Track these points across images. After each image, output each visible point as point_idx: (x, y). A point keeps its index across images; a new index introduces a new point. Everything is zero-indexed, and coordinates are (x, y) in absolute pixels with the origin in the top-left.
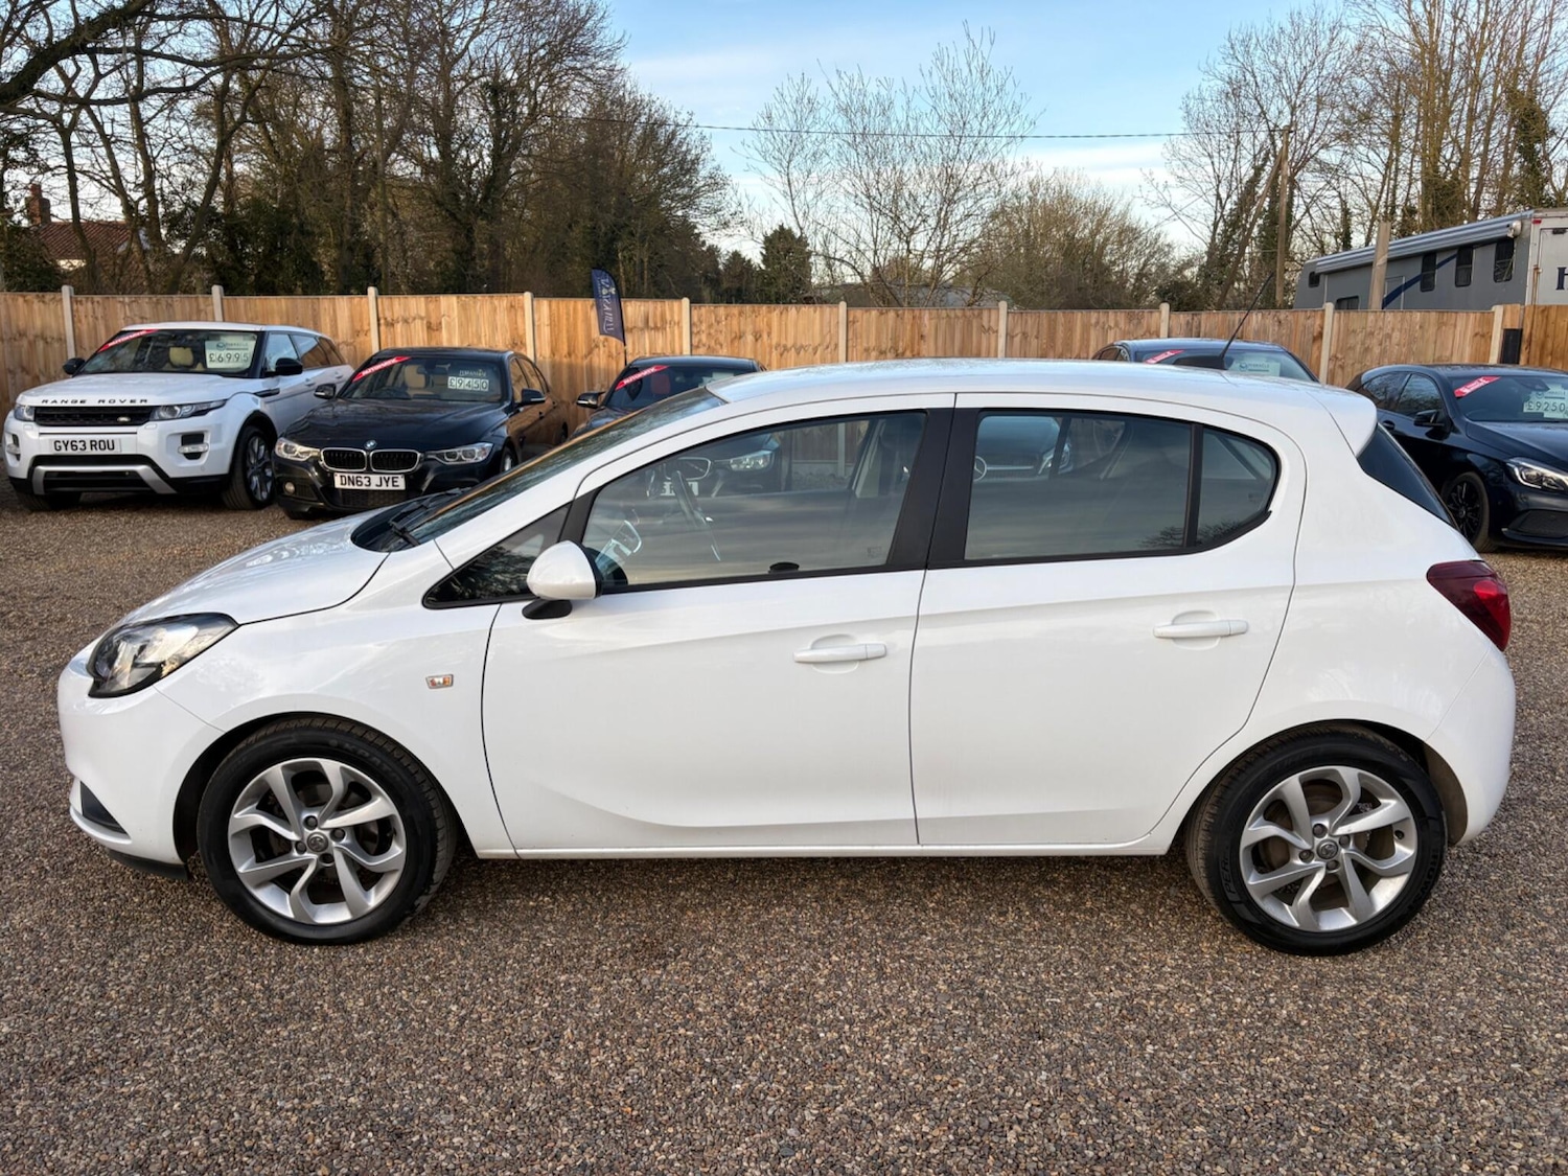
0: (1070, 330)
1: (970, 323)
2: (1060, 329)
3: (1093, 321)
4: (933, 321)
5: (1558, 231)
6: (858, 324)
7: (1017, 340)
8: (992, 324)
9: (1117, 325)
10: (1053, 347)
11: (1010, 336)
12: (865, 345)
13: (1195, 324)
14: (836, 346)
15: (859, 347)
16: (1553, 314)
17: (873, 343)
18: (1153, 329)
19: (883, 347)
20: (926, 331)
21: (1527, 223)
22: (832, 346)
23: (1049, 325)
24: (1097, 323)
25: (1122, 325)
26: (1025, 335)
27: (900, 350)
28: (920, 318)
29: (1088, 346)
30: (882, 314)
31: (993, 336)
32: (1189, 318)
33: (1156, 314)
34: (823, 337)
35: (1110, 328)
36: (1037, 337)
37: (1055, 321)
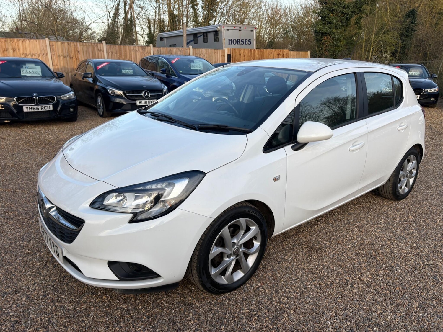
0: (126, 51)
1: (94, 48)
2: (123, 51)
3: (132, 49)
4: (82, 47)
5: (228, 30)
6: (54, 47)
7: (110, 54)
8: (102, 49)
9: (139, 50)
10: (122, 57)
11: (108, 53)
12: (58, 54)
13: (160, 50)
14: (47, 54)
15: (56, 55)
16: (236, 50)
17: (61, 54)
18: (149, 52)
19: (65, 55)
20: (79, 50)
21: (221, 27)
22: (45, 54)
23: (119, 50)
24: (133, 49)
25: (140, 50)
26: (112, 52)
27: (71, 56)
28: (77, 45)
29: (131, 57)
30: (62, 43)
31: (102, 53)
32: (158, 49)
33: (149, 47)
34: (41, 51)
35: (137, 51)
36: (116, 53)
37: (121, 48)
